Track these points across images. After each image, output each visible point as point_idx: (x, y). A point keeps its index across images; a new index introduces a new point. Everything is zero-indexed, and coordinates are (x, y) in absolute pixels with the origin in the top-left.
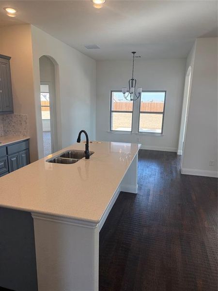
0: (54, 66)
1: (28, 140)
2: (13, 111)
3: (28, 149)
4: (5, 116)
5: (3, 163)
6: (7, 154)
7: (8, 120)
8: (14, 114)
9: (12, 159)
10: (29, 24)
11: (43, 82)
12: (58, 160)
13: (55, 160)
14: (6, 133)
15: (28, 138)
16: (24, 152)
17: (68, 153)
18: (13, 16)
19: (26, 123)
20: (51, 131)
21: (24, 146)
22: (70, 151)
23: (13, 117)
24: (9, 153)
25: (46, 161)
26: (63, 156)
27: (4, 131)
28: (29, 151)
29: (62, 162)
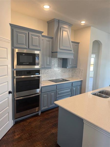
0: (100, 45)
1: (82, 81)
2: (77, 67)
3: (81, 85)
4: (73, 69)
5: (70, 90)
6: (72, 86)
7: (74, 71)
8: (77, 68)
9: (74, 89)
10: (90, 27)
11: (93, 53)
12: (97, 94)
13: (95, 94)
14: (72, 76)
15: (82, 80)
16: (79, 86)
17: (103, 91)
18: (83, 25)
19: (82, 73)
20: (94, 77)
21: (79, 84)
22: (104, 90)
23: (77, 70)
24: (73, 86)
25: (91, 94)
26: (100, 92)
27: (72, 75)
28: (81, 86)
29: (99, 96)
